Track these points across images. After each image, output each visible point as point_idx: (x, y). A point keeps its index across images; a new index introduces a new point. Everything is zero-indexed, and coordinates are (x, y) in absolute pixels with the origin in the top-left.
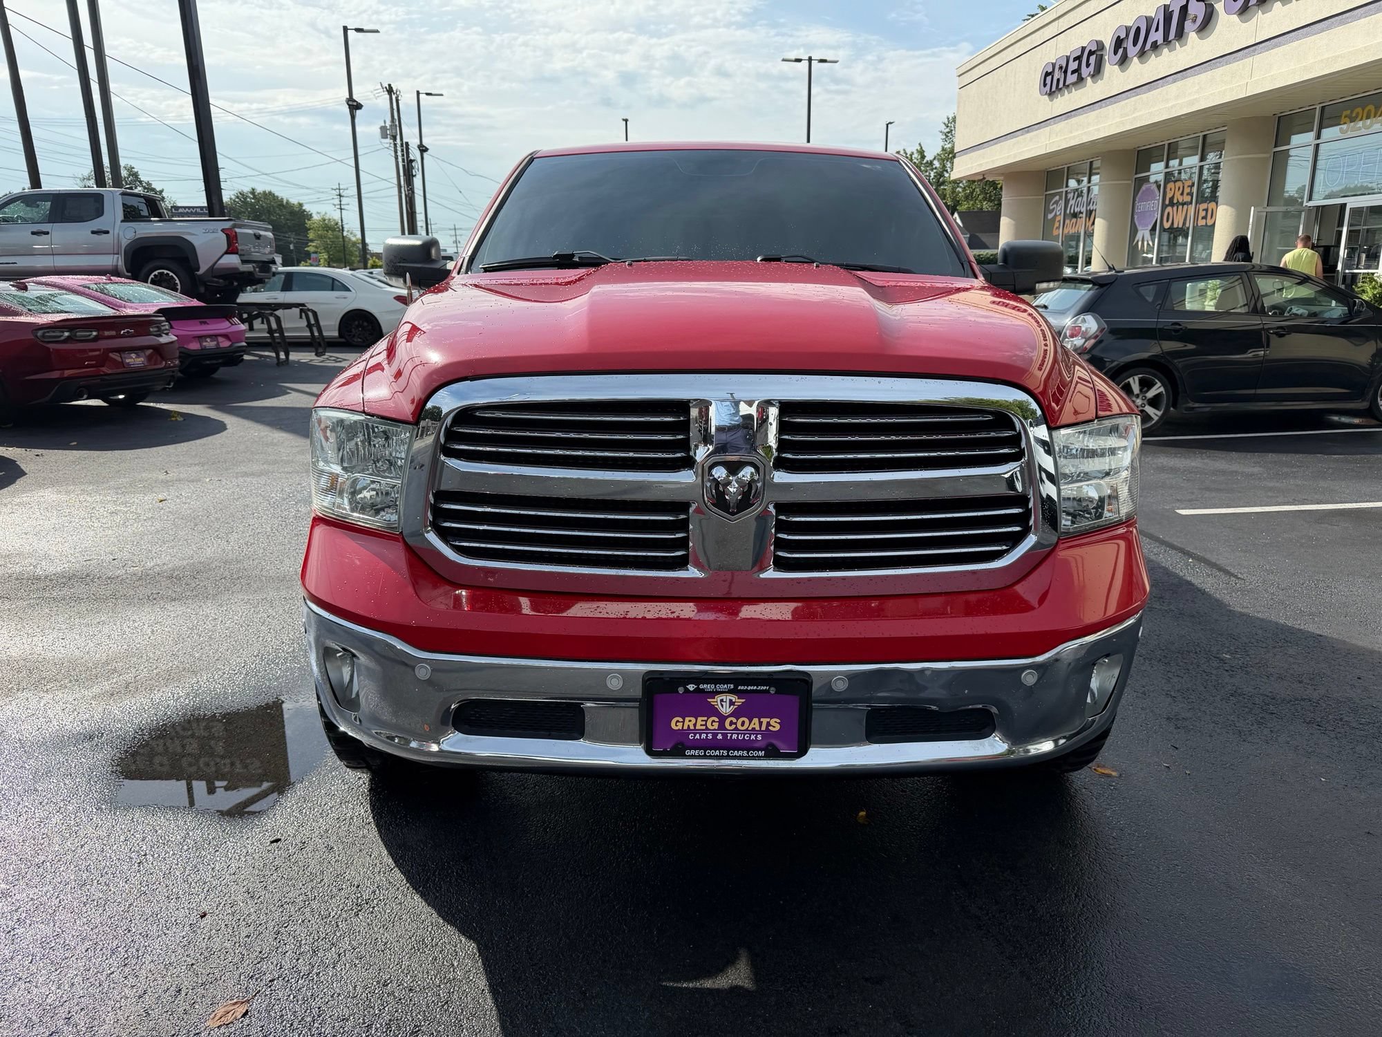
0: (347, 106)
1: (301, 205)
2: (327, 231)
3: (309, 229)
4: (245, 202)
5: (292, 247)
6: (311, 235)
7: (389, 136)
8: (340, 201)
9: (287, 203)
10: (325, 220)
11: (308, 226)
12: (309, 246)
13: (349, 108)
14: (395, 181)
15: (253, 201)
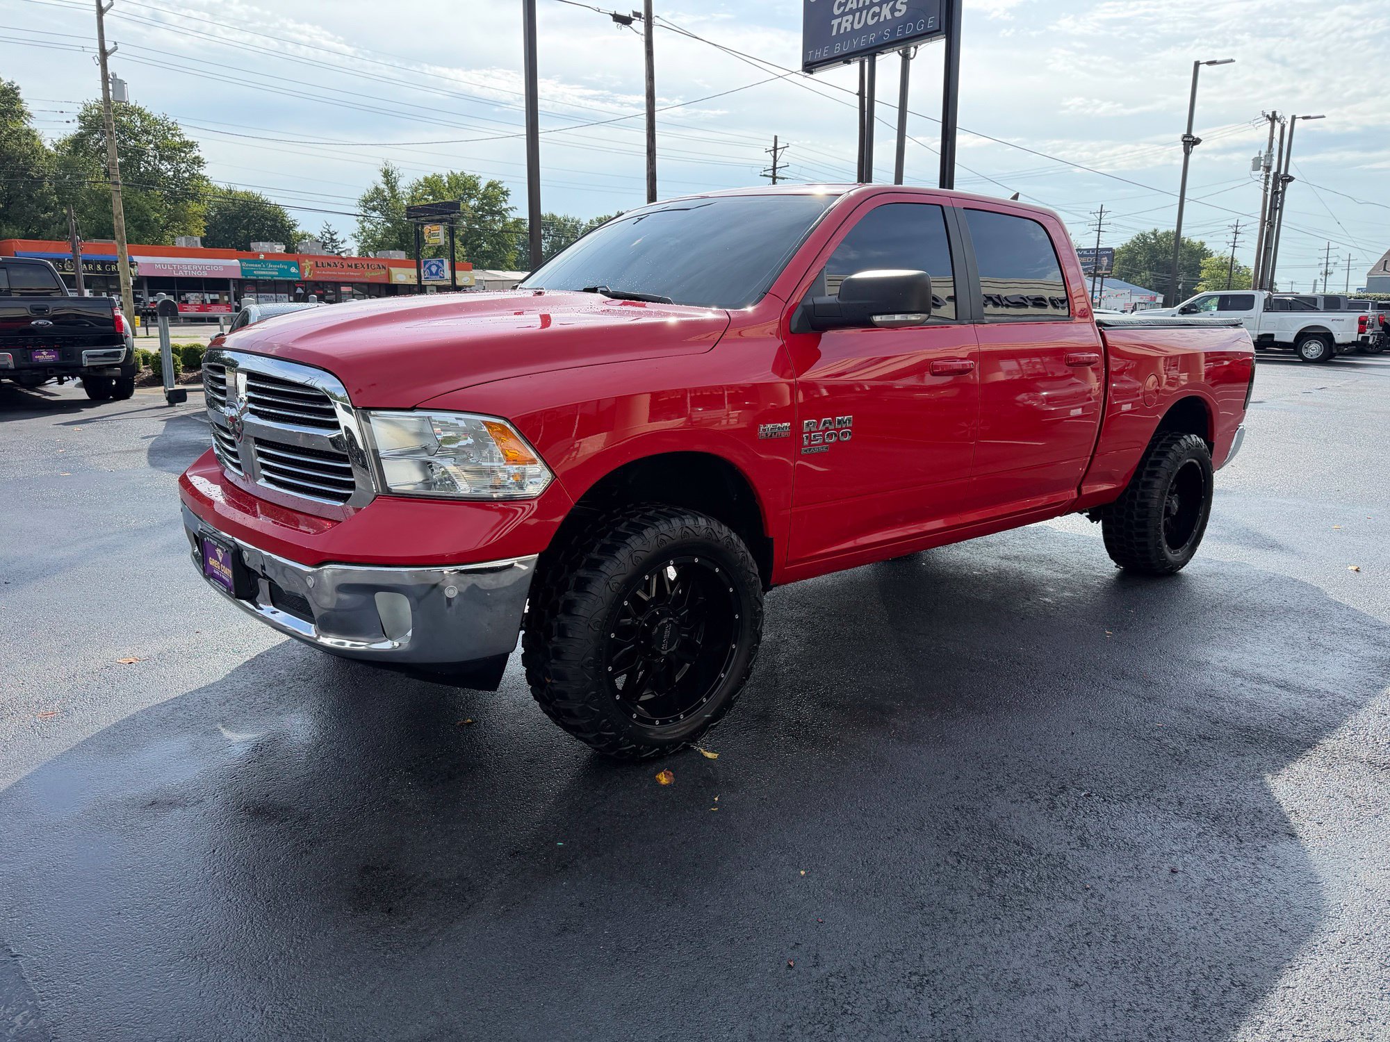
0: (1183, 143)
1: (1202, 244)
2: (1222, 270)
3: (1204, 268)
4: (1145, 243)
5: (1180, 287)
6: (1203, 274)
7: (1262, 168)
8: (1235, 239)
9: (1188, 242)
10: (1222, 259)
11: (1201, 265)
12: (1198, 286)
13: (1184, 145)
14: (1259, 215)
15: (1153, 241)
